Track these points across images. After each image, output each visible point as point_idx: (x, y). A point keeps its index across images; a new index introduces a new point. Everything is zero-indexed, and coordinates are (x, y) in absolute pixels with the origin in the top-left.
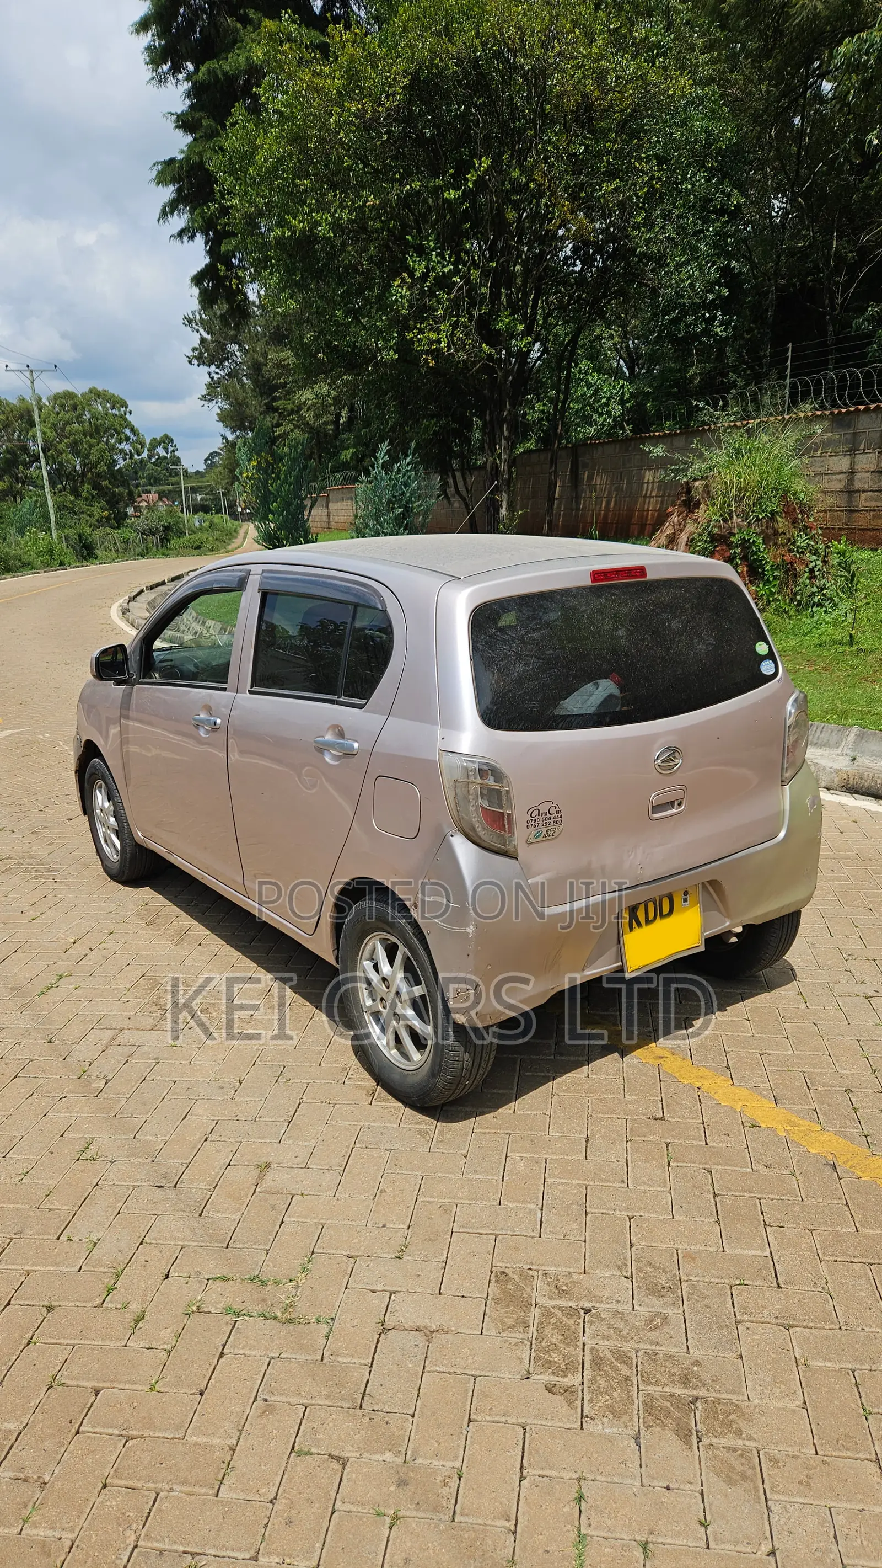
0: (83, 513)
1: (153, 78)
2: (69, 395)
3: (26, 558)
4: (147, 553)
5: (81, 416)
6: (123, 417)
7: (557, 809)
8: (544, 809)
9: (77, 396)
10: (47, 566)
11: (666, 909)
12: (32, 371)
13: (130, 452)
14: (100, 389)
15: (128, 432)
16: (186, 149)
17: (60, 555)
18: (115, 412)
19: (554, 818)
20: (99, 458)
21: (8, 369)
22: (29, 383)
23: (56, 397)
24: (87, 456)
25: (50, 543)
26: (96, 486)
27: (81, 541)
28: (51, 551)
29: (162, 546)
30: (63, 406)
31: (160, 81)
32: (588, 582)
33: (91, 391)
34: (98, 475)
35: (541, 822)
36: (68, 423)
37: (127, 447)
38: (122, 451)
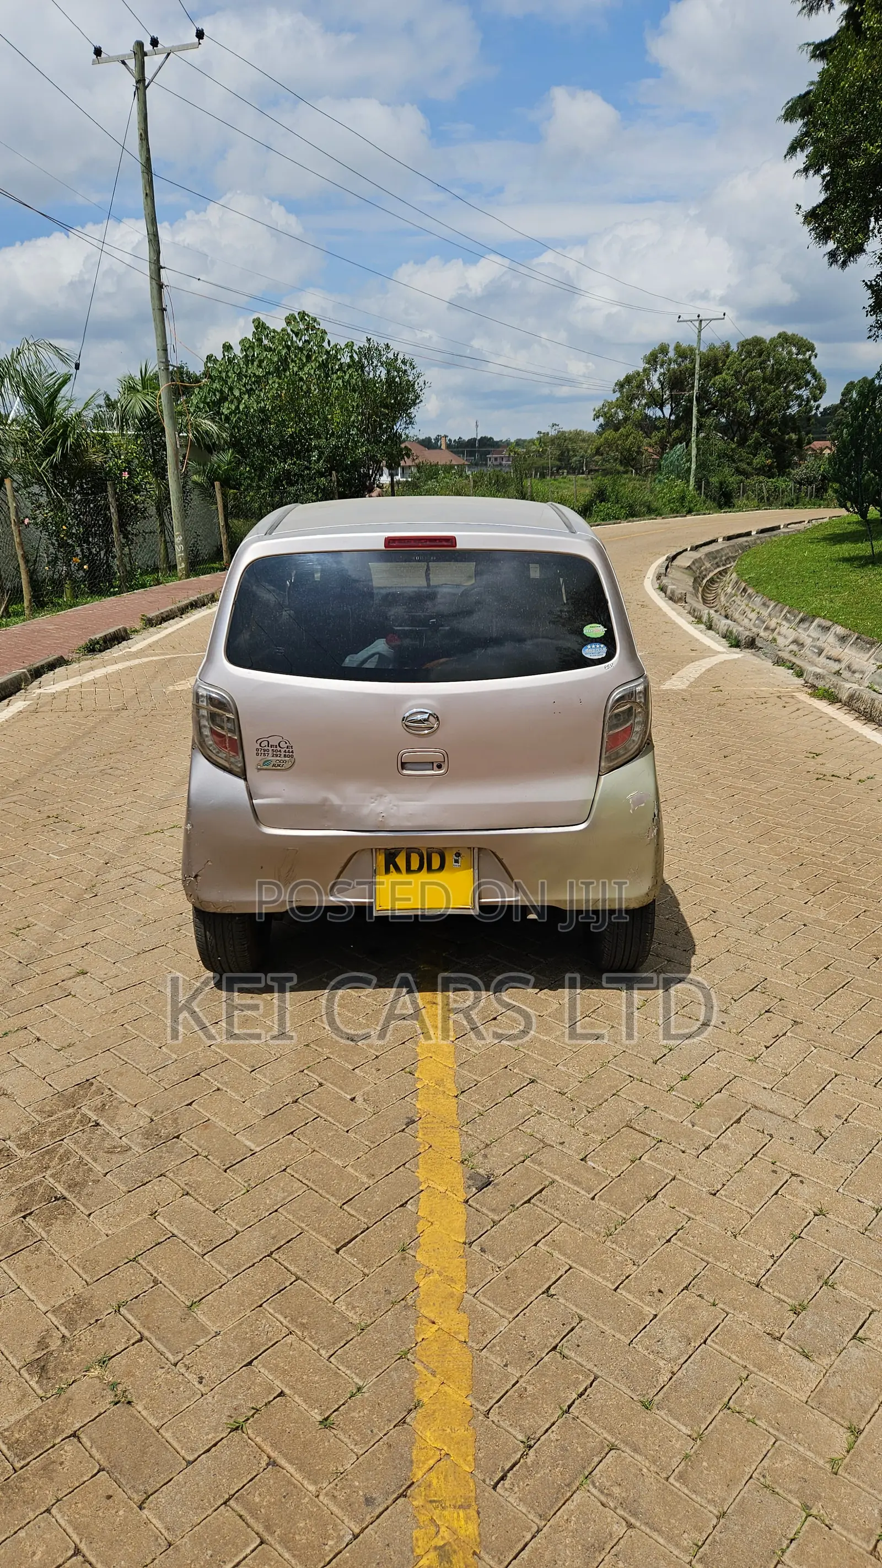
0: (741, 461)
1: (804, 8)
2: (757, 341)
3: (655, 505)
4: (797, 503)
5: (764, 362)
6: (807, 362)
7: (288, 744)
8: (274, 741)
9: (764, 342)
10: (675, 512)
11: (436, 863)
12: (701, 321)
13: (808, 398)
14: (790, 333)
15: (809, 376)
16: (817, 79)
17: (690, 502)
18: (800, 357)
19: (285, 751)
20: (774, 405)
21: (680, 319)
22: (697, 331)
23: (743, 345)
24: (762, 403)
25: (683, 490)
26: (766, 433)
27: (721, 489)
28: (683, 498)
29: (816, 496)
30: (749, 353)
31: (811, 9)
32: (382, 546)
33: (780, 336)
34: (770, 422)
35: (270, 752)
36: (751, 369)
37: (805, 393)
38: (799, 397)
